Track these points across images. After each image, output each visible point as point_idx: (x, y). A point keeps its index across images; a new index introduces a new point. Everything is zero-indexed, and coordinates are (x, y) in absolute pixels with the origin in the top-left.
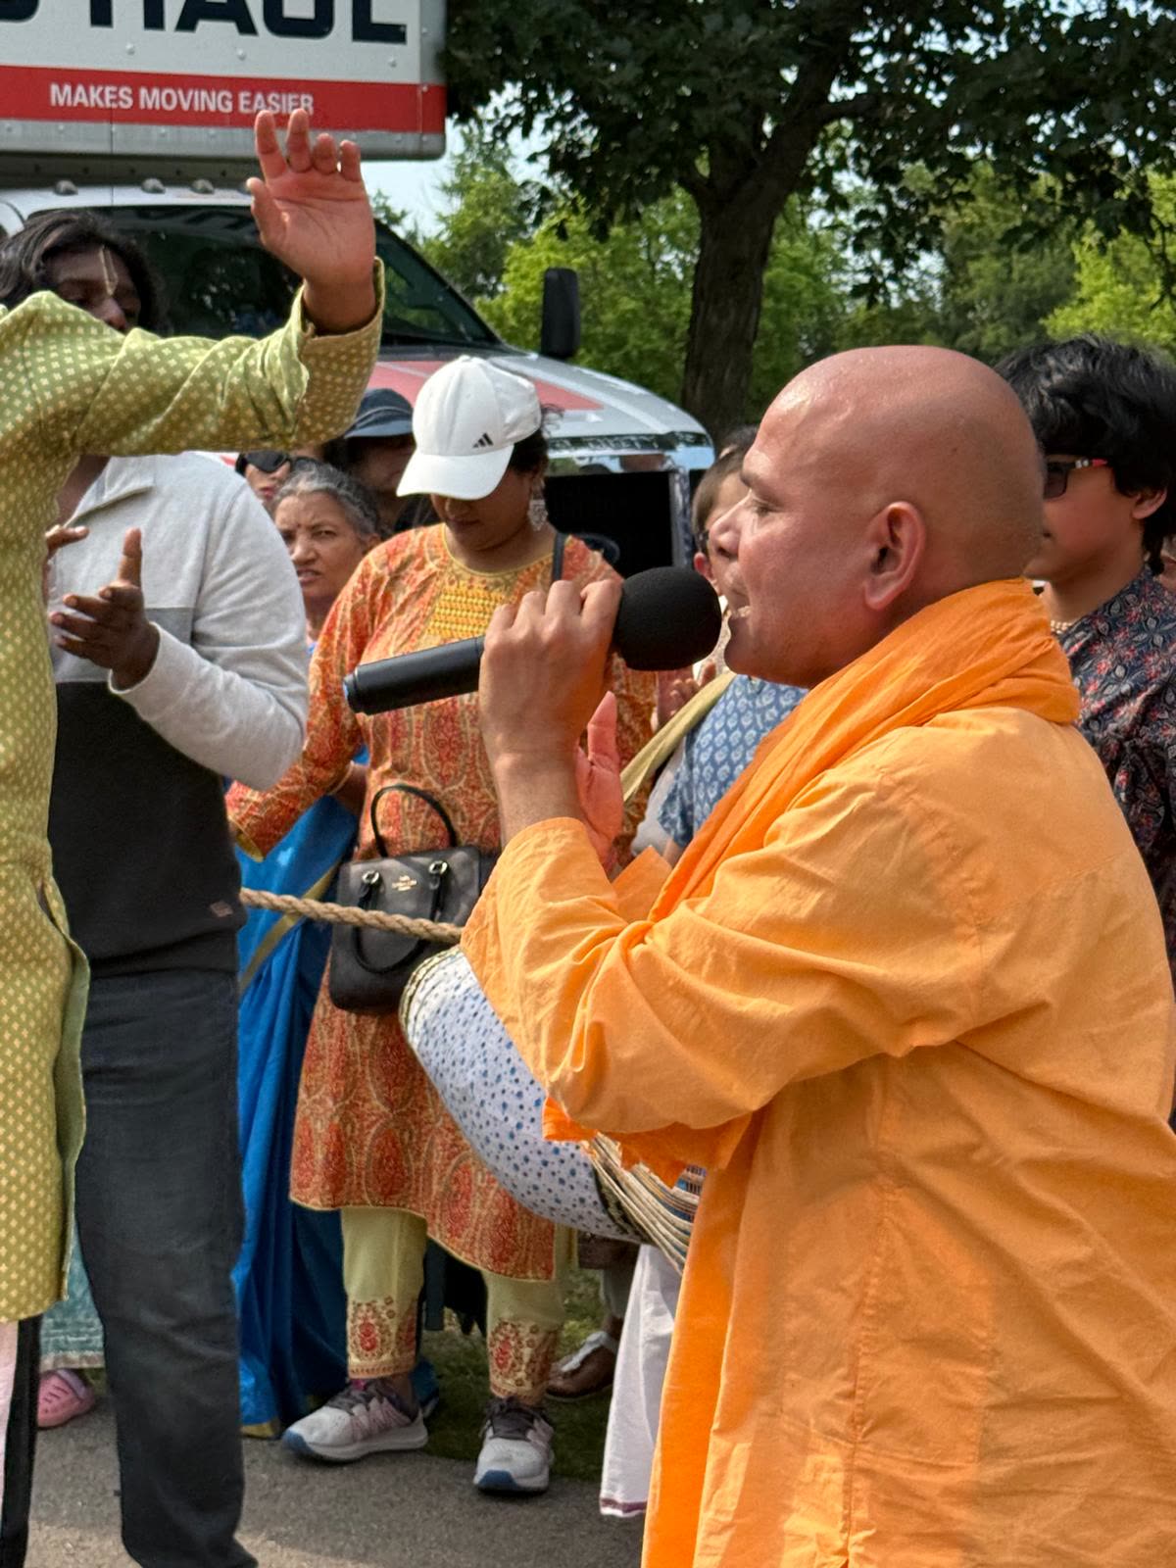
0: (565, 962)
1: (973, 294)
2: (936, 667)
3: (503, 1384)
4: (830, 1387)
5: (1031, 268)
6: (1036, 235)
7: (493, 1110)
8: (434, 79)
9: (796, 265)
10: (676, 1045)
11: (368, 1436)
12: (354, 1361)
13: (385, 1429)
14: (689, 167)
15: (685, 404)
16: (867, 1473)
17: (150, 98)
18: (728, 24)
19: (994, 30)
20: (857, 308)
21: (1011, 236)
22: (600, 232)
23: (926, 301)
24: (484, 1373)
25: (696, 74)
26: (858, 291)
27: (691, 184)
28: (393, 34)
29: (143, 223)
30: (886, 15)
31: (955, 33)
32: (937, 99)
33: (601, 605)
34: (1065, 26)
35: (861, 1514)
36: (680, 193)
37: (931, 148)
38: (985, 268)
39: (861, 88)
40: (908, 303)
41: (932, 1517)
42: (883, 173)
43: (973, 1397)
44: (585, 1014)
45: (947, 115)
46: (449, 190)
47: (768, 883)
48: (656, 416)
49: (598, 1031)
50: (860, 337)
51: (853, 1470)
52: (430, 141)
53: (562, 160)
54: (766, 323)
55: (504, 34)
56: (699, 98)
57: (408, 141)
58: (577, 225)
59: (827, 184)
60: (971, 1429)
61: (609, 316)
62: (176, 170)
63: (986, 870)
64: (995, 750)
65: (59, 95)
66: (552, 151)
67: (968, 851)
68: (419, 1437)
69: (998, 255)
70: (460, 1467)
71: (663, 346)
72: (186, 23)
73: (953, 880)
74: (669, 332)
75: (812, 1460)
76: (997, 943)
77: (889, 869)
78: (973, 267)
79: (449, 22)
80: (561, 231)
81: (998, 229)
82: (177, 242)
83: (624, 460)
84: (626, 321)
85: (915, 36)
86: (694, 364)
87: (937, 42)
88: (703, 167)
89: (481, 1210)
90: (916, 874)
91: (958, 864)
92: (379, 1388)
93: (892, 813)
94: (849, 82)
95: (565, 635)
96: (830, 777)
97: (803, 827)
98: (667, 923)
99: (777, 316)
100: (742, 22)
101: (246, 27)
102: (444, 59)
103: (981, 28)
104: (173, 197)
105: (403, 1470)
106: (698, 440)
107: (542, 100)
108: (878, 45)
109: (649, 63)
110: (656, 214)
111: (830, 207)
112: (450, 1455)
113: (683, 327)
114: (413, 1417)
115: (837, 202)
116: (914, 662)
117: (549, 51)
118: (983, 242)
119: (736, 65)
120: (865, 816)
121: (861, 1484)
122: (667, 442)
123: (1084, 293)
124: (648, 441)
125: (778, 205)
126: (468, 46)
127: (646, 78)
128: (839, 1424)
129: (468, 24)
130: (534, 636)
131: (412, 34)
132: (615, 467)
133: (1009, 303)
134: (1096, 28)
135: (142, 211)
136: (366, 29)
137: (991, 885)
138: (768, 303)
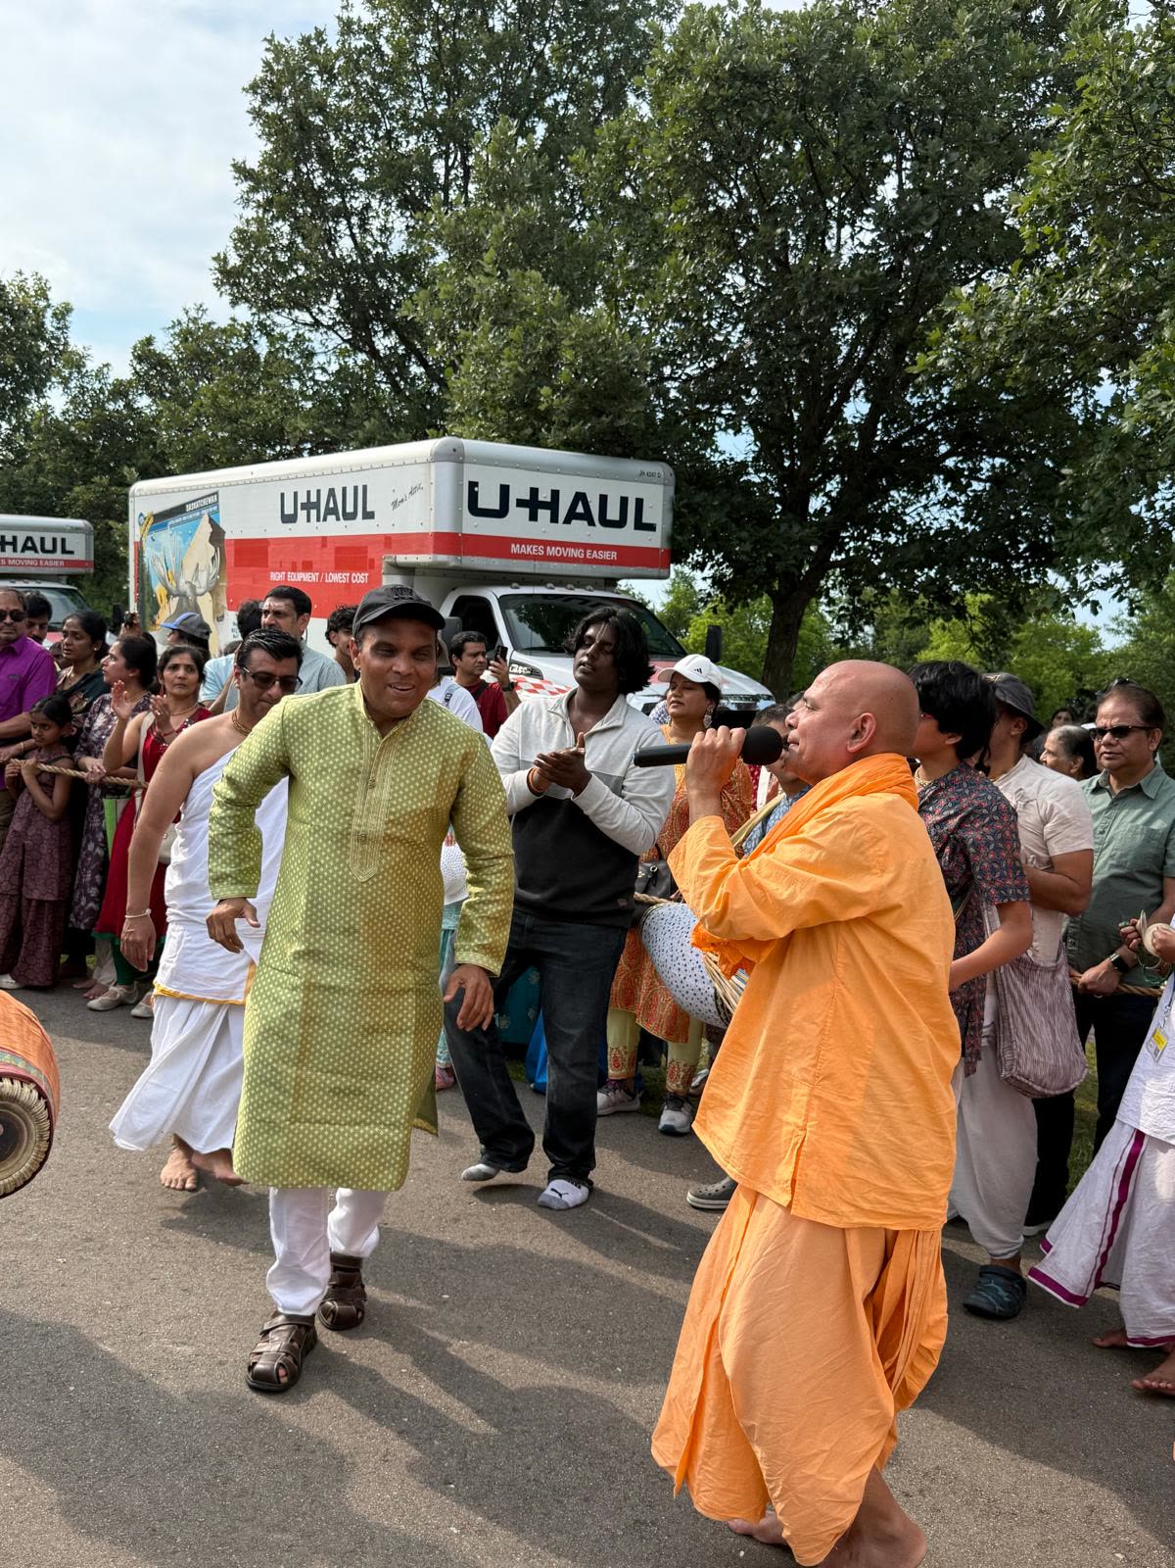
0: (716, 870)
1: (886, 644)
2: (869, 777)
3: (672, 1086)
4: (806, 1062)
5: (913, 635)
6: (914, 623)
7: (674, 971)
8: (666, 546)
9: (812, 629)
10: (755, 906)
11: (614, 1104)
12: (610, 1071)
13: (622, 1102)
14: (770, 585)
15: (763, 683)
16: (819, 1098)
17: (552, 551)
18: (791, 527)
19: (901, 533)
20: (835, 648)
21: (905, 622)
22: (730, 611)
23: (866, 646)
24: (664, 1081)
25: (778, 546)
26: (837, 641)
27: (771, 593)
28: (651, 527)
29: (546, 601)
30: (855, 526)
31: (885, 533)
32: (876, 562)
33: (739, 737)
34: (932, 532)
35: (813, 1115)
36: (765, 596)
37: (873, 581)
38: (892, 633)
39: (843, 556)
40: (858, 646)
41: (843, 1119)
42: (854, 592)
43: (864, 1072)
44: (722, 890)
45: (880, 569)
46: (669, 593)
47: (799, 846)
48: (753, 688)
49: (727, 895)
50: (836, 659)
51: (812, 1095)
52: (663, 572)
53: (717, 581)
54: (798, 653)
55: (697, 529)
56: (777, 557)
57: (655, 571)
58: (721, 607)
59: (827, 596)
60: (861, 1084)
61: (732, 647)
62: (560, 580)
63: (885, 847)
64: (890, 806)
65: (515, 549)
66: (713, 577)
67: (879, 840)
68: (637, 1105)
69: (897, 628)
70: (653, 1120)
71: (754, 660)
72: (567, 521)
73: (872, 851)
74: (757, 654)
75: (794, 1091)
76: (888, 877)
77: (848, 843)
78: (886, 632)
79: (674, 524)
80: (715, 610)
81: (899, 617)
82: (558, 609)
83: (738, 705)
84: (740, 649)
85: (868, 534)
86: (768, 667)
87: (877, 537)
88: (776, 586)
89: (663, 1011)
90: (857, 847)
91: (874, 844)
92: (620, 1084)
93: (850, 822)
94: (839, 553)
95: (725, 746)
96: (826, 810)
97: (814, 827)
98: (757, 860)
99: (802, 650)
100: (796, 528)
101: (591, 523)
102: (671, 539)
103: (895, 532)
104: (558, 591)
105: (629, 1119)
106: (769, 698)
107: (711, 558)
108: (852, 538)
109: (756, 543)
110: (755, 605)
111: (828, 604)
112: (649, 1115)
113: (763, 652)
114: (634, 1097)
115: (831, 602)
116: (861, 774)
117: (715, 537)
118: (891, 621)
119: (795, 543)
120: (839, 823)
121: (816, 1102)
122: (756, 698)
123: (935, 644)
124: (747, 697)
125: (806, 602)
126: (680, 534)
127: (753, 550)
128: (809, 1078)
129: (681, 525)
130: (713, 745)
131: (659, 528)
132: (733, 708)
133: (902, 648)
134: (946, 534)
135: (545, 596)
136: (640, 525)
137: (887, 854)
138: (800, 645)
